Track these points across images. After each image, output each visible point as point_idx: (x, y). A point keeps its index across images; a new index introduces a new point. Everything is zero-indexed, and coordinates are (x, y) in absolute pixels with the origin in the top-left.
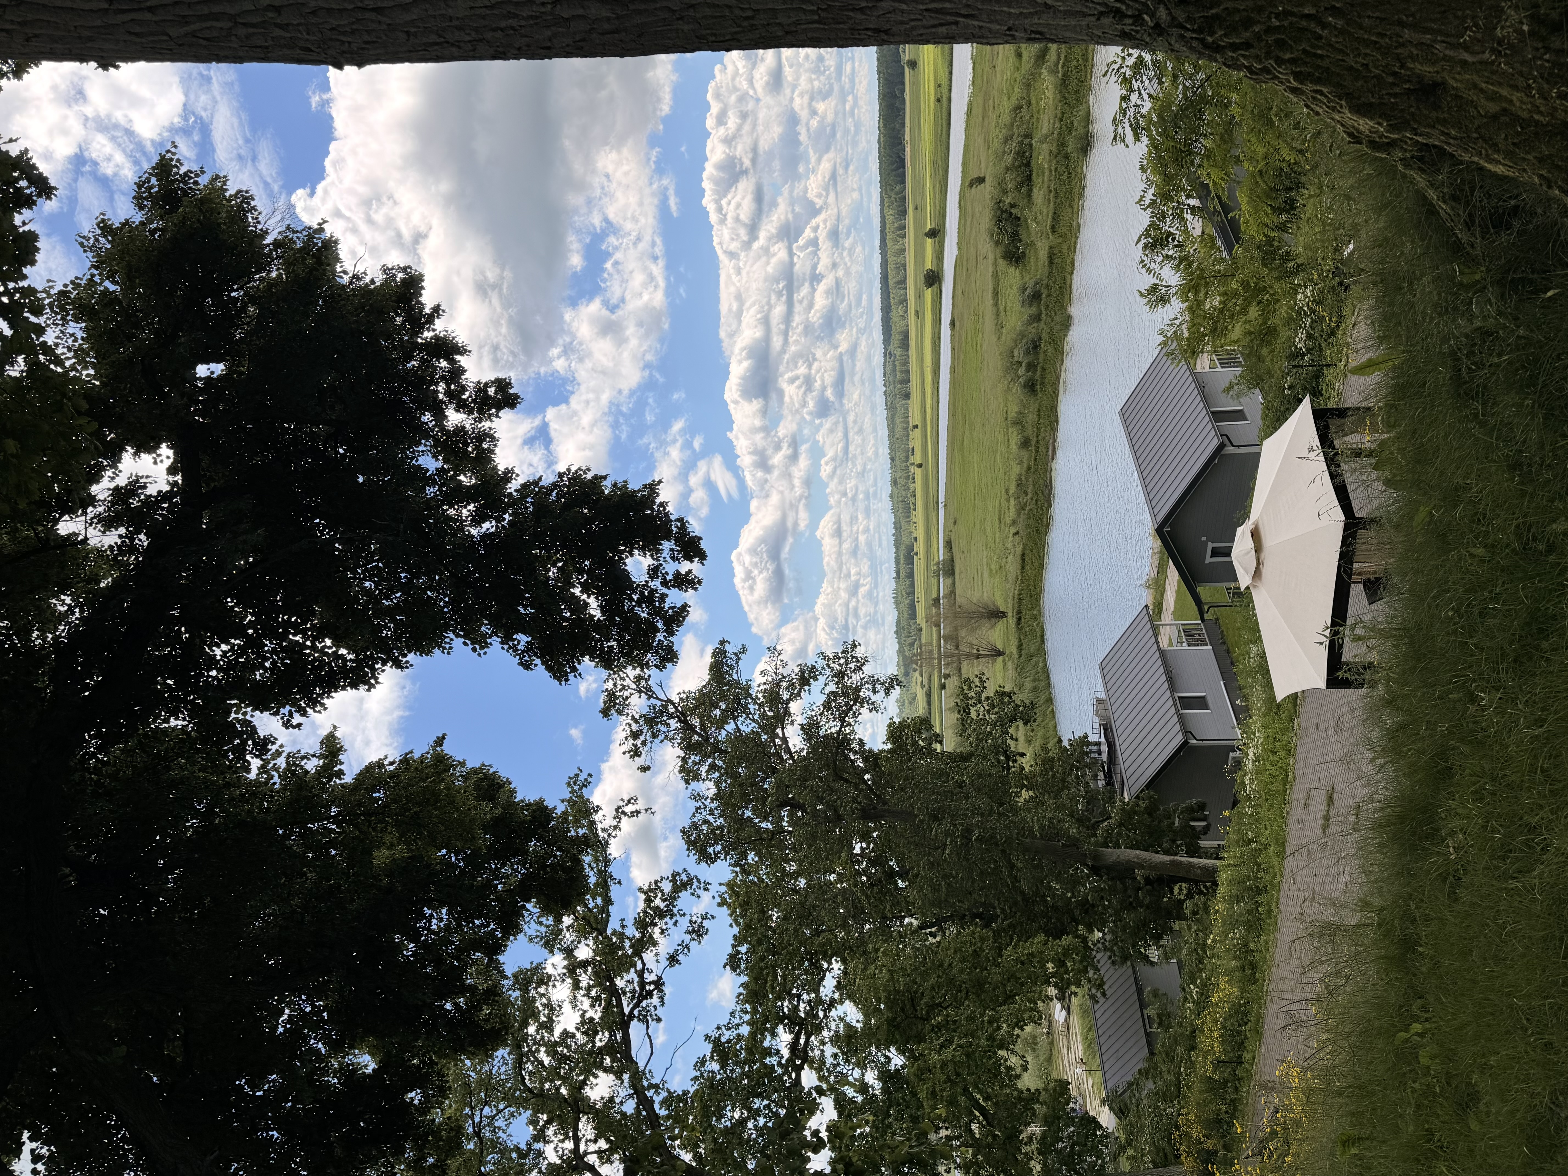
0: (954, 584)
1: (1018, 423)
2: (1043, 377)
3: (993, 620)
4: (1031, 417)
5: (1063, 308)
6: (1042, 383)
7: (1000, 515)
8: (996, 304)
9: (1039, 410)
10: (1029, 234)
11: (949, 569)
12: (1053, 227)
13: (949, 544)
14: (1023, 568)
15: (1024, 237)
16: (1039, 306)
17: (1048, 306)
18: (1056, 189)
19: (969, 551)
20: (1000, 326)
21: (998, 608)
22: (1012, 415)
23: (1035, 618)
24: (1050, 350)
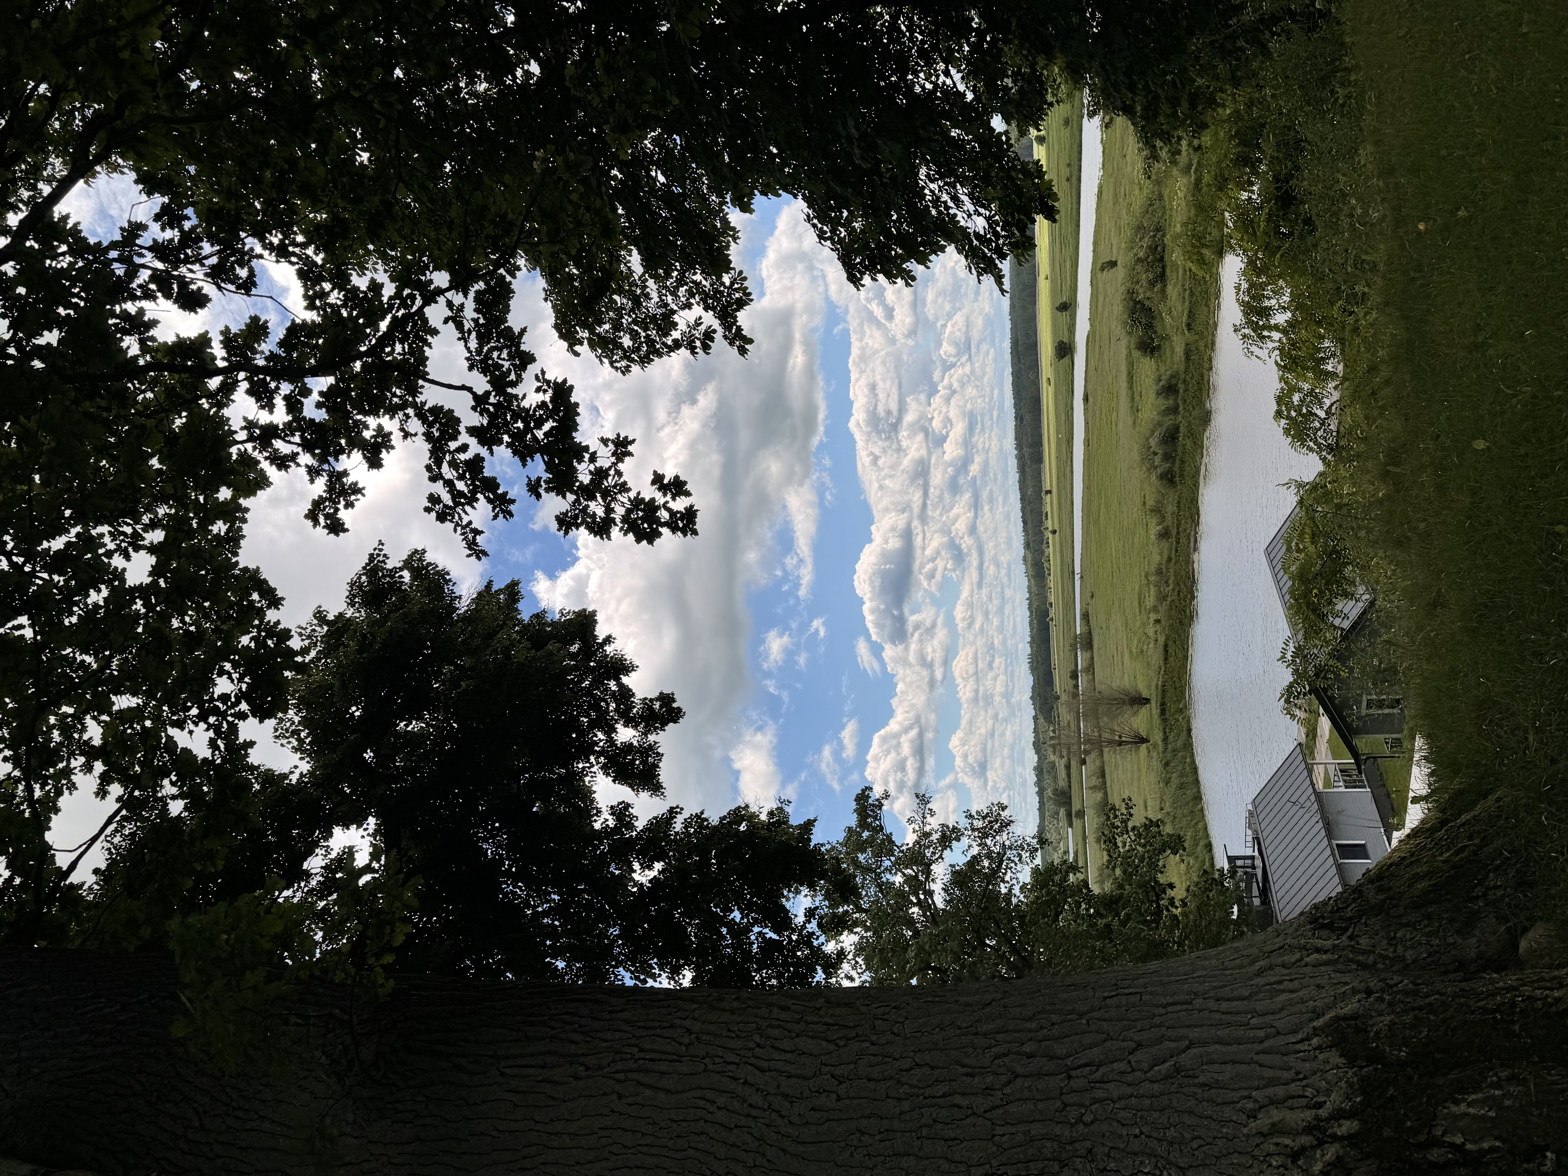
0: (1092, 658)
1: (1157, 511)
2: (1182, 470)
3: (1136, 707)
4: (1171, 508)
5: (1201, 403)
6: (1182, 476)
7: (1140, 599)
8: (1131, 388)
9: (1179, 502)
10: (1164, 328)
11: (1088, 642)
12: (1188, 325)
13: (1086, 616)
14: (1166, 659)
15: (1159, 329)
16: (1176, 400)
17: (1185, 401)
18: (1191, 289)
19: (1108, 628)
20: (1135, 409)
21: (1140, 695)
22: (1151, 502)
23: (1181, 711)
24: (1189, 443)
